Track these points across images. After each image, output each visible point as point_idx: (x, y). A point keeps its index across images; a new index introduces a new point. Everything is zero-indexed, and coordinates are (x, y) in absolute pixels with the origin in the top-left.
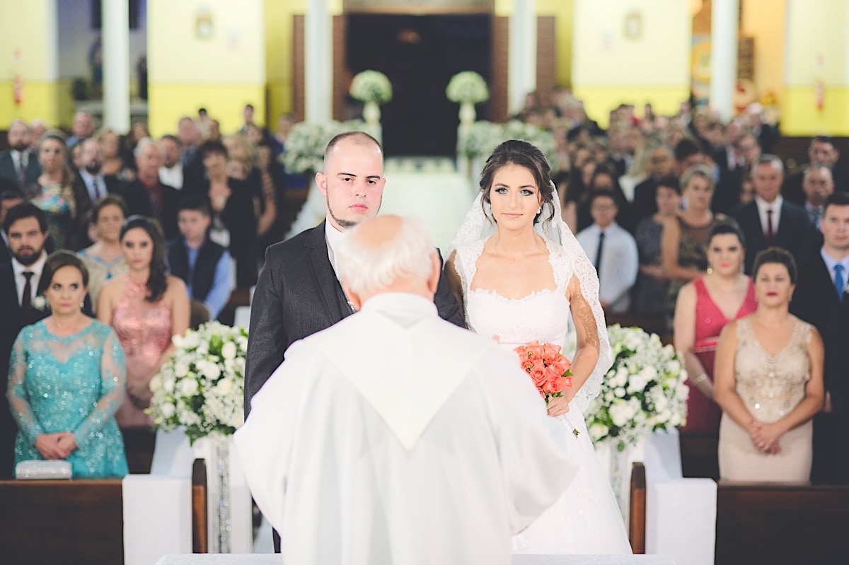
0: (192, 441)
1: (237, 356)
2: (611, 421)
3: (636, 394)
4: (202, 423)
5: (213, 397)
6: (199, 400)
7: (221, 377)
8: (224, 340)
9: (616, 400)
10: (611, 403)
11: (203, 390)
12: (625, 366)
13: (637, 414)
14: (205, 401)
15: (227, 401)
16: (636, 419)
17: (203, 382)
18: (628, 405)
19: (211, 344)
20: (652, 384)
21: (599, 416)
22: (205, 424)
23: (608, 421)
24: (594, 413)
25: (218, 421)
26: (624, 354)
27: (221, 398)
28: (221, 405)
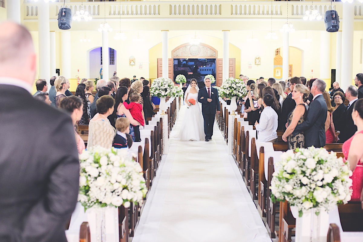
0: (85, 209)
1: (108, 164)
2: (315, 199)
3: (328, 184)
4: (88, 201)
5: (95, 187)
6: (87, 188)
7: (99, 176)
8: (101, 155)
9: (317, 188)
10: (314, 189)
11: (89, 183)
12: (321, 169)
13: (329, 195)
14: (90, 189)
15: (102, 189)
16: (329, 198)
17: (89, 178)
18: (324, 190)
19: (95, 157)
20: (335, 179)
21: (308, 197)
22: (90, 202)
23: (313, 200)
24: (304, 195)
25: (97, 200)
26: (319, 162)
27: (98, 187)
28: (99, 191)
